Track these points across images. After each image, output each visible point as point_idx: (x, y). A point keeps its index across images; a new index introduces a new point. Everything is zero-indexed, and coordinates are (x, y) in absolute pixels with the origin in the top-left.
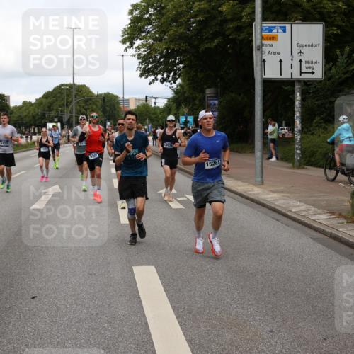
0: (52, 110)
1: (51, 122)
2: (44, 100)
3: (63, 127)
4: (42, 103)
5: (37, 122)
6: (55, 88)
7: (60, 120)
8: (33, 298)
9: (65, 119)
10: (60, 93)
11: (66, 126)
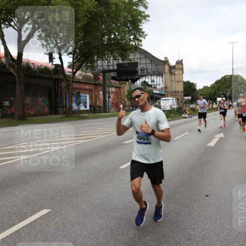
0: (220, 90)
1: (219, 97)
2: (216, 85)
3: (226, 100)
4: (214, 87)
5: (211, 98)
6: (222, 78)
7: (225, 96)
8: (207, 196)
9: (228, 95)
10: (224, 80)
11: (228, 99)
